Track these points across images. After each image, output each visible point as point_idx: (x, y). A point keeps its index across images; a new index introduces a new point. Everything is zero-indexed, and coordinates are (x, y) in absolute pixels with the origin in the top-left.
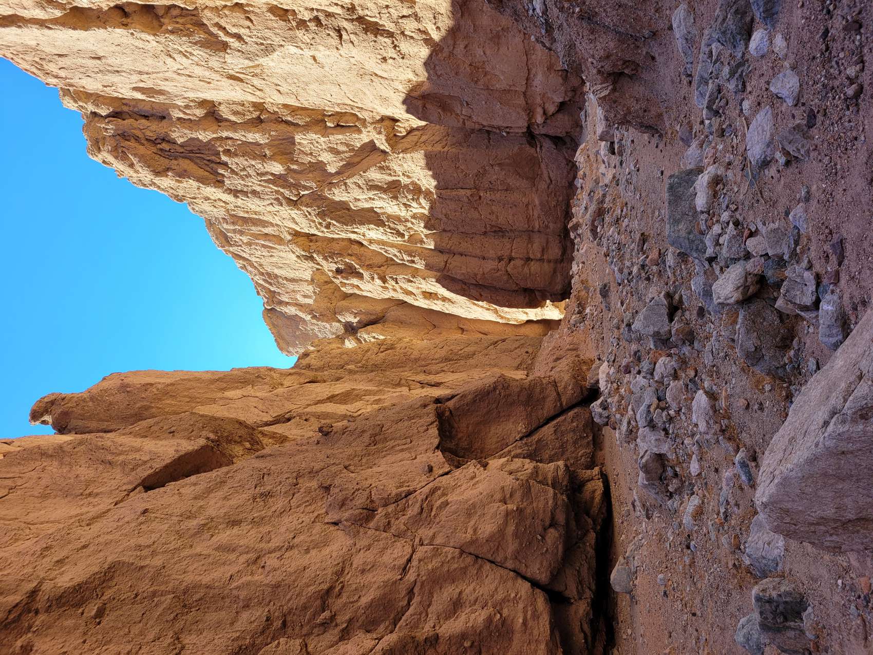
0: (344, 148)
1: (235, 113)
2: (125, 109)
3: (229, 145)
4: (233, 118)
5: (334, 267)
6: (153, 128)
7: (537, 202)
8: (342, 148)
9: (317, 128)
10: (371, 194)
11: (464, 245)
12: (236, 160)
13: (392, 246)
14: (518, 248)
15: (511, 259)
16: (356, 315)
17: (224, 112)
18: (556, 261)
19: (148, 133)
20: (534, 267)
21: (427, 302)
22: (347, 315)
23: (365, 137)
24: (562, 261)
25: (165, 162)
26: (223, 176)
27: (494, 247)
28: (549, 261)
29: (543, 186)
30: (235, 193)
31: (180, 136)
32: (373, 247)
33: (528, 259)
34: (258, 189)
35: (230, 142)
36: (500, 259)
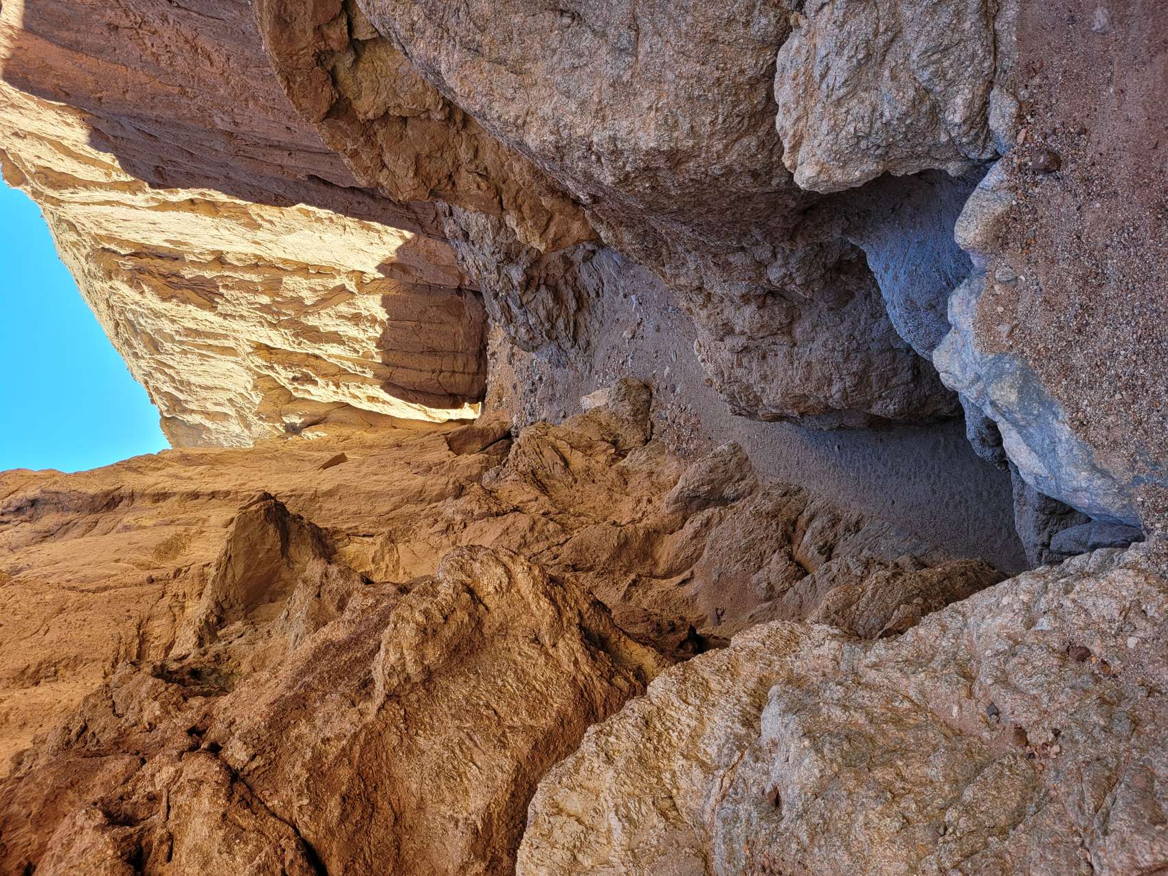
0: (321, 288)
1: (239, 260)
2: (145, 250)
3: (229, 282)
4: (236, 263)
5: (291, 375)
6: (166, 266)
7: (461, 332)
8: (319, 288)
9: (301, 273)
10: (338, 322)
11: (406, 360)
12: (232, 292)
13: (348, 360)
14: (447, 364)
15: (441, 371)
16: (300, 416)
17: (230, 259)
18: (473, 374)
19: (162, 270)
20: (458, 377)
21: (370, 404)
22: (293, 416)
23: (338, 282)
24: (478, 373)
25: (171, 291)
26: (218, 303)
27: (429, 363)
28: (469, 374)
29: (465, 321)
30: (225, 316)
31: (188, 273)
32: (331, 360)
33: (454, 372)
34: (245, 314)
35: (229, 279)
36: (433, 372)
